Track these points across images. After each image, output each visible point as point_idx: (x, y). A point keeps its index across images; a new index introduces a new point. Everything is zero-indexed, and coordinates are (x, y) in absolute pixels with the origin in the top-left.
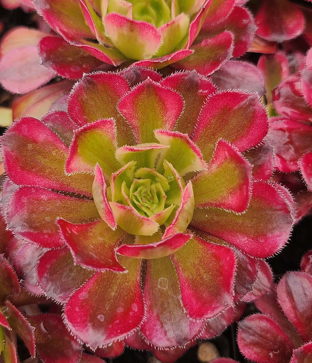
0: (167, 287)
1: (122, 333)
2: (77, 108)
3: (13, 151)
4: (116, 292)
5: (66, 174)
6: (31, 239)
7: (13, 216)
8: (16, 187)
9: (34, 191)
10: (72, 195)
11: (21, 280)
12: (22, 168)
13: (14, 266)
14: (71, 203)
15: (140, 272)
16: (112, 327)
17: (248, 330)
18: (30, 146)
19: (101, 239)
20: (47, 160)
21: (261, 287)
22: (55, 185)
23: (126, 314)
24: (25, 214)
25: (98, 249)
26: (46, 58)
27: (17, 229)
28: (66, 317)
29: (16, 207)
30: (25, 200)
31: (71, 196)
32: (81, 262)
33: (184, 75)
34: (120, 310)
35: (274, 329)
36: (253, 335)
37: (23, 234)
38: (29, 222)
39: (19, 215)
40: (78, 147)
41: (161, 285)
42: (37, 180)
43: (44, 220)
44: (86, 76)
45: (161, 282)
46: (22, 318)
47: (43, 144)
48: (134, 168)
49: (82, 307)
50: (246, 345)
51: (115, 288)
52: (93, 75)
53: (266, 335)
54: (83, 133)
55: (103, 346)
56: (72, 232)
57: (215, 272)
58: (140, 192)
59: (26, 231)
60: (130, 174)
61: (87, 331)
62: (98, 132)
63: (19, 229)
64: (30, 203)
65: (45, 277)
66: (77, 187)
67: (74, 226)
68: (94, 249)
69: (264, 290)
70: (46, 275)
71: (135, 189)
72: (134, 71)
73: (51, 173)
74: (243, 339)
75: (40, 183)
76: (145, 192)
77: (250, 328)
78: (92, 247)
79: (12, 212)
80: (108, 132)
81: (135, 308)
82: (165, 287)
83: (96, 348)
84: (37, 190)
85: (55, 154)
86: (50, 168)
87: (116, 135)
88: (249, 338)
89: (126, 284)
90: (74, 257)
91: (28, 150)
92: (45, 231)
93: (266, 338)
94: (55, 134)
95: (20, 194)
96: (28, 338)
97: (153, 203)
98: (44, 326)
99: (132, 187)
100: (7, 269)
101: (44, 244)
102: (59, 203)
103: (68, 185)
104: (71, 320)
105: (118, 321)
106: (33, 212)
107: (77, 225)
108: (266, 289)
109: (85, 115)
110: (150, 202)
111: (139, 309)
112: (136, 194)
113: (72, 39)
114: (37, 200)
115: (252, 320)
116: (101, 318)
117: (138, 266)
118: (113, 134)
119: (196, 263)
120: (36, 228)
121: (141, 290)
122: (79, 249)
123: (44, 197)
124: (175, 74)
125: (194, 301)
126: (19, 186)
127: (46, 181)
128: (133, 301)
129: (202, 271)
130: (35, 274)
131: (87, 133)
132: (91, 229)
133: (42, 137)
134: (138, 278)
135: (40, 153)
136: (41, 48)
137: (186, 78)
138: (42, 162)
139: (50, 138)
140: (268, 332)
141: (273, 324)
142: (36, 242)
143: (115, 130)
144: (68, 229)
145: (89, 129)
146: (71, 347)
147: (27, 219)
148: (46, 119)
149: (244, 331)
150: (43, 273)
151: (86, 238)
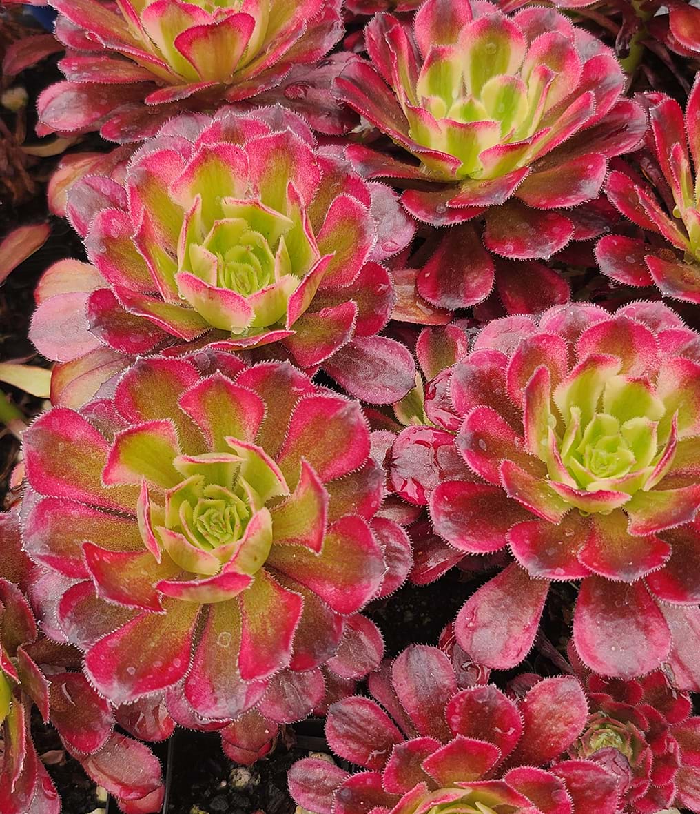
0: (228, 644)
1: (152, 688)
2: (126, 400)
3: (37, 451)
4: (158, 643)
5: (104, 486)
6: (51, 565)
7: (31, 534)
8: (40, 497)
9: (62, 504)
10: (116, 513)
11: (39, 621)
12: (49, 474)
13: (32, 603)
14: (112, 523)
15: (195, 622)
16: (143, 682)
17: (341, 716)
18: (61, 446)
19: (144, 573)
20: (83, 465)
21: (367, 660)
22: (94, 499)
23: (164, 669)
24: (47, 532)
25: (135, 584)
26: (95, 321)
27: (34, 551)
28: (86, 664)
29: (36, 523)
30: (48, 515)
31: (114, 515)
32: (105, 595)
33: (272, 366)
34: (158, 664)
35: (380, 721)
36: (349, 725)
37: (42, 558)
38: (52, 545)
39: (39, 533)
40: (119, 453)
41: (221, 642)
42: (67, 490)
43: (72, 542)
44: (139, 360)
45: (221, 638)
46: (34, 668)
47: (79, 443)
48: (202, 483)
49: (109, 656)
50: (338, 737)
51: (157, 638)
52: (150, 359)
53: (368, 727)
54: (127, 436)
55: (128, 702)
56: (101, 560)
57: (280, 626)
58: (210, 516)
59: (47, 554)
60: (196, 491)
61: (111, 684)
62: (149, 435)
63: (37, 551)
64: (55, 519)
65: (68, 617)
66: (121, 502)
67: (108, 552)
68: (128, 584)
69: (371, 666)
70: (69, 614)
71: (202, 512)
72: (209, 355)
73: (87, 483)
74: (333, 728)
75: (72, 493)
76: (216, 518)
77: (345, 715)
78: (127, 581)
79: (30, 529)
80: (165, 435)
81: (177, 663)
82: (226, 644)
83: (119, 705)
84: (66, 503)
85: (95, 457)
86: (87, 475)
87: (177, 438)
88: (343, 729)
89: (173, 634)
90: (96, 587)
91: (58, 451)
92: (71, 557)
93: (367, 731)
94: (97, 431)
95: (42, 507)
96: (41, 696)
97: (227, 533)
98: (67, 689)
99: (197, 508)
100: (21, 604)
101: (69, 573)
102: (94, 523)
103: (109, 500)
104: (92, 669)
105: (151, 676)
106: (58, 531)
107: (112, 553)
108: (373, 663)
109: (138, 410)
110: (222, 531)
111: (182, 665)
112: (202, 518)
113: (130, 303)
114: (66, 516)
115: (348, 703)
116: (131, 670)
117: (194, 614)
118: (173, 438)
119: (265, 615)
120: (59, 552)
121: (191, 644)
122: (106, 580)
123: (75, 513)
124: (260, 364)
125: (250, 660)
126: (42, 497)
127: (80, 492)
128: (177, 656)
129: (269, 625)
130: (56, 613)
131: (132, 436)
132: (133, 559)
133: (78, 434)
134: (191, 629)
135: (74, 455)
136: (90, 306)
137: (276, 370)
138: (76, 467)
139: (89, 436)
140: (370, 723)
141: (378, 713)
142: (57, 569)
143: (175, 433)
144: (96, 555)
145: (136, 432)
146: (100, 717)
147: (49, 540)
148: (88, 409)
149: (335, 716)
150: (66, 611)
151: (121, 569)
